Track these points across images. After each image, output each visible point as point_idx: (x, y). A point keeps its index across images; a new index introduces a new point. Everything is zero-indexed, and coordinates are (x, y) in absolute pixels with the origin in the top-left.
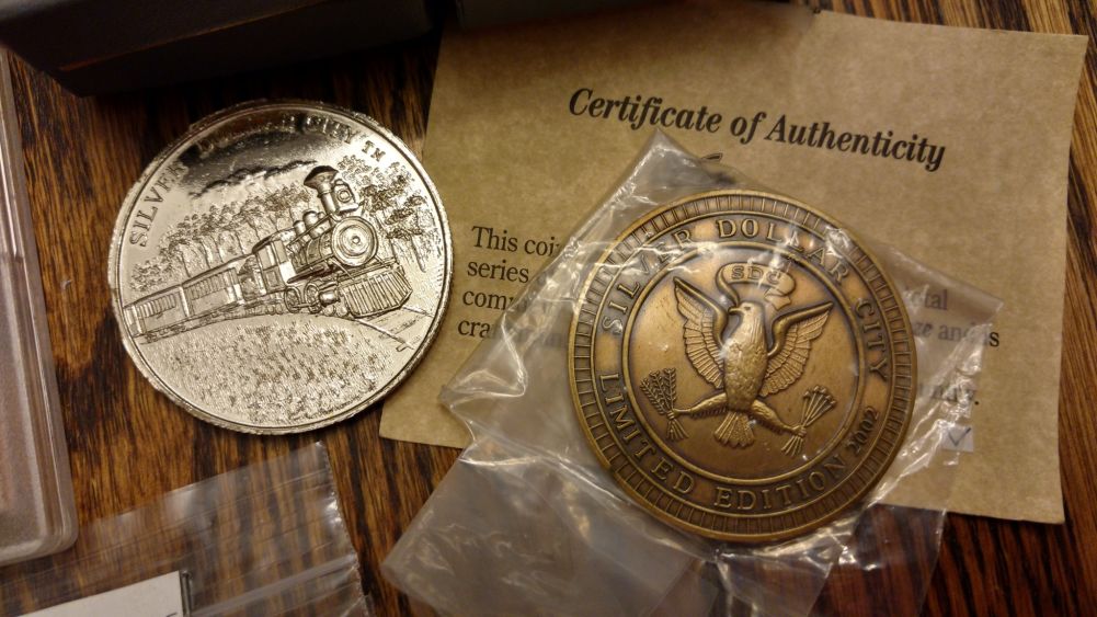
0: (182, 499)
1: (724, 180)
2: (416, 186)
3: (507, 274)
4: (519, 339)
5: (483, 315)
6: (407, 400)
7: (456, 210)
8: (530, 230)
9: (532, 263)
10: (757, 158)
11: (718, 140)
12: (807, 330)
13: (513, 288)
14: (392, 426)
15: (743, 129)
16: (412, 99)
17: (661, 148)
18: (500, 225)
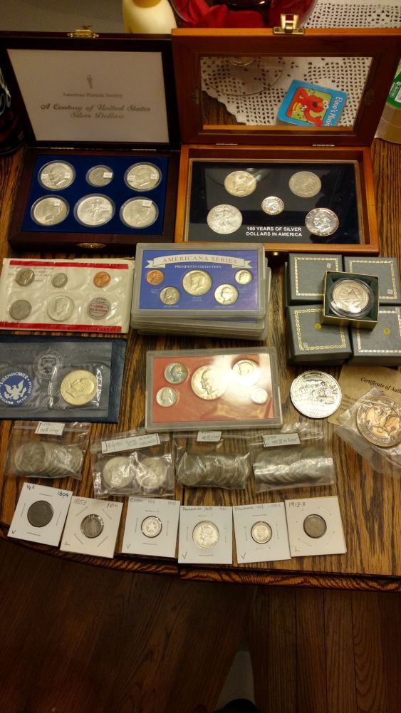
0: (297, 425)
1: (383, 395)
2: (337, 387)
3: (348, 402)
4: (350, 412)
5: (345, 408)
6: (332, 417)
7: (343, 391)
8: (353, 397)
9: (352, 401)
10: (389, 393)
11: (383, 389)
12: (393, 418)
13: (350, 404)
14: (329, 420)
15: (387, 388)
16: (337, 374)
17: (375, 389)
18: (348, 395)
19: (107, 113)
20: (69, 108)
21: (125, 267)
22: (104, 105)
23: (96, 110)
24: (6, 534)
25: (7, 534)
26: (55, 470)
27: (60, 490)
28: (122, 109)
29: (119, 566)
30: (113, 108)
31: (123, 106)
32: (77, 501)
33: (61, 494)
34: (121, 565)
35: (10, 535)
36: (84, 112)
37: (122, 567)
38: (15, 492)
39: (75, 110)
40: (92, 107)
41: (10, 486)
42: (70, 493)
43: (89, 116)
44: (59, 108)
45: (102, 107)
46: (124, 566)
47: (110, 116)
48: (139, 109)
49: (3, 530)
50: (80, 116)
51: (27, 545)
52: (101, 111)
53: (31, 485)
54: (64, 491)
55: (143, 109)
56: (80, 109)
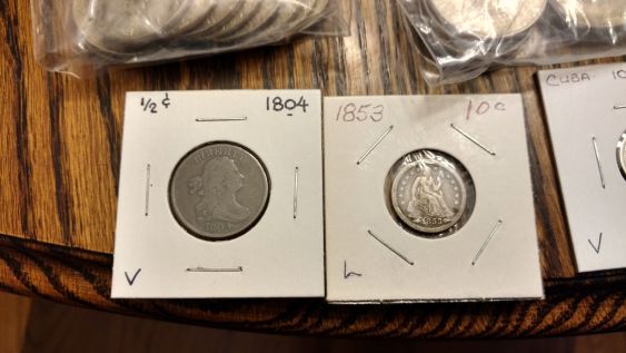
24: (105, 289)
25: (108, 289)
26: (234, 23)
27: (272, 94)
29: (559, 322)
32: (349, 114)
33: (279, 105)
34: (567, 316)
35: (120, 289)
37: (568, 323)
38: (102, 134)
41: (78, 116)
42: (313, 95)
46: (578, 318)
49: (90, 278)
51: (195, 312)
53: (157, 96)
54: (285, 94)
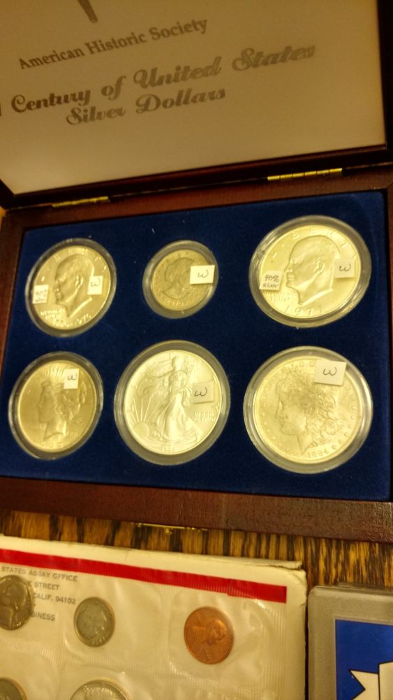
19: (168, 92)
20: (53, 100)
21: (276, 594)
22: (154, 71)
23: (132, 93)
28: (213, 69)
30: (184, 73)
31: (218, 59)
36: (100, 103)
39: (72, 104)
40: (119, 82)
43: (120, 112)
44: (29, 106)
45: (149, 78)
47: (182, 99)
48: (274, 59)
50: (94, 115)
52: (151, 90)
55: (288, 55)
56: (84, 97)
